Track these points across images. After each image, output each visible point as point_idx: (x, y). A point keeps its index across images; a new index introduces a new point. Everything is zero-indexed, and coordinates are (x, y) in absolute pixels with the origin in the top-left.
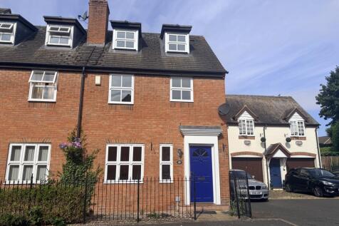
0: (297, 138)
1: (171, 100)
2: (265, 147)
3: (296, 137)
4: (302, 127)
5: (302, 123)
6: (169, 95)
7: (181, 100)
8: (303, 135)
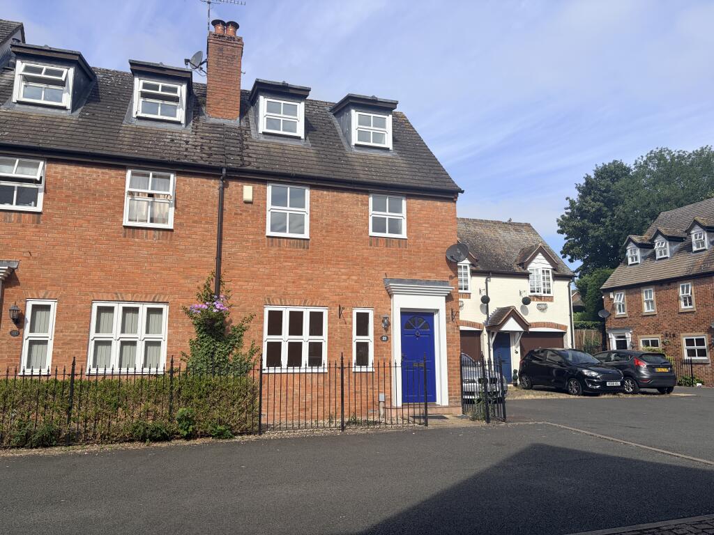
0: (540, 298)
1: (371, 233)
2: (487, 313)
3: (537, 297)
4: (548, 278)
5: (548, 272)
6: (367, 225)
7: (387, 235)
8: (549, 292)
